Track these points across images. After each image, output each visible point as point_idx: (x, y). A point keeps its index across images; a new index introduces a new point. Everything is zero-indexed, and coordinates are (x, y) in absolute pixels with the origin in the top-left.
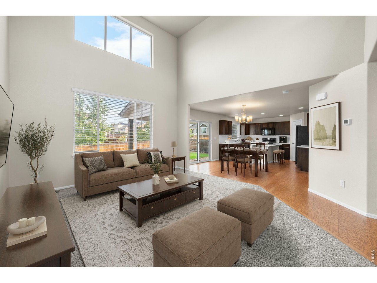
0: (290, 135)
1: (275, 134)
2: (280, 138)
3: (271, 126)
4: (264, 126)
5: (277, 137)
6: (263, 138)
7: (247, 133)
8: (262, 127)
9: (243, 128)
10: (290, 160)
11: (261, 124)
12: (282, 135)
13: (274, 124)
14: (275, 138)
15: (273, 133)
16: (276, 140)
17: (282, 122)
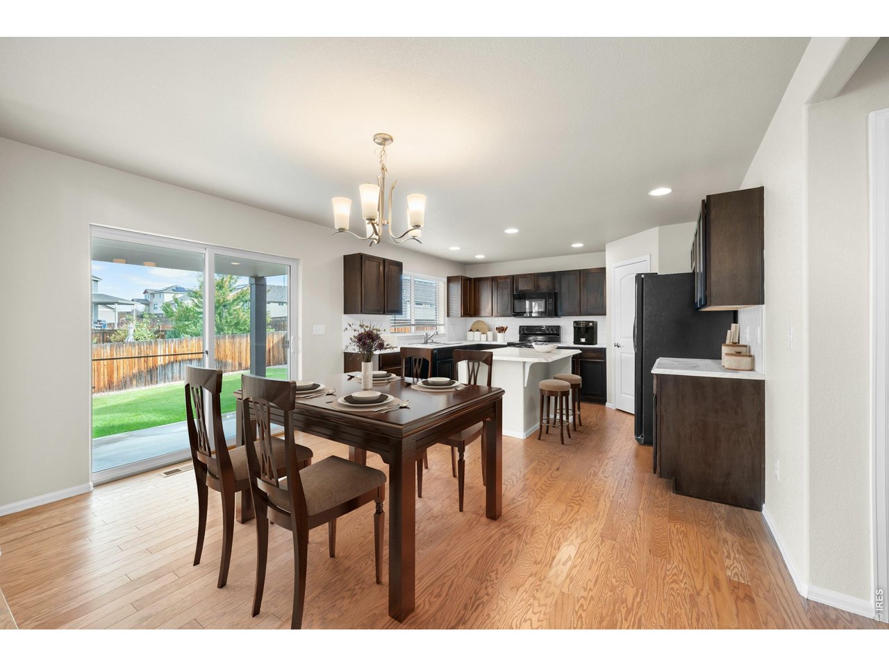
0: (605, 315)
1: (559, 314)
2: (575, 328)
3: (544, 285)
4: (523, 286)
5: (567, 325)
6: (522, 329)
7: (471, 308)
8: (517, 288)
9: (457, 290)
10: (608, 404)
11: (513, 279)
12: (580, 314)
13: (555, 276)
14: (558, 328)
15: (551, 308)
16: (563, 332)
17: (580, 271)
